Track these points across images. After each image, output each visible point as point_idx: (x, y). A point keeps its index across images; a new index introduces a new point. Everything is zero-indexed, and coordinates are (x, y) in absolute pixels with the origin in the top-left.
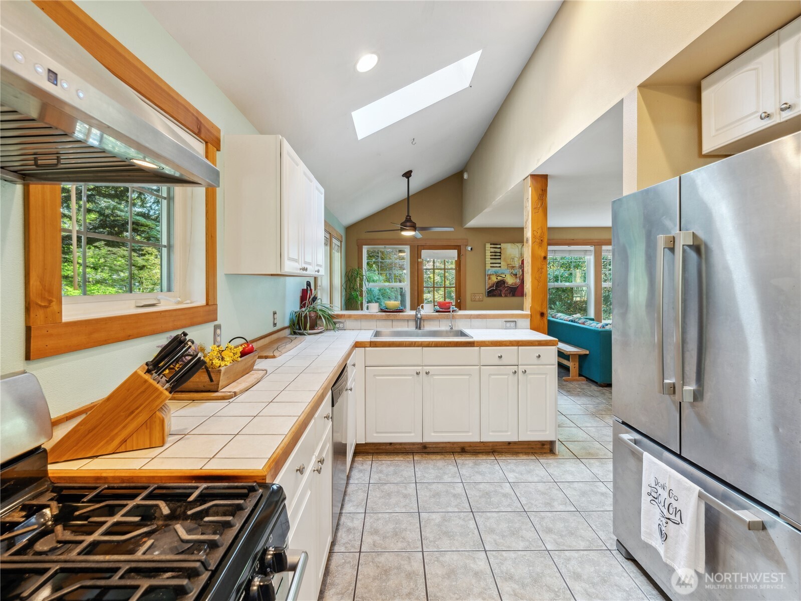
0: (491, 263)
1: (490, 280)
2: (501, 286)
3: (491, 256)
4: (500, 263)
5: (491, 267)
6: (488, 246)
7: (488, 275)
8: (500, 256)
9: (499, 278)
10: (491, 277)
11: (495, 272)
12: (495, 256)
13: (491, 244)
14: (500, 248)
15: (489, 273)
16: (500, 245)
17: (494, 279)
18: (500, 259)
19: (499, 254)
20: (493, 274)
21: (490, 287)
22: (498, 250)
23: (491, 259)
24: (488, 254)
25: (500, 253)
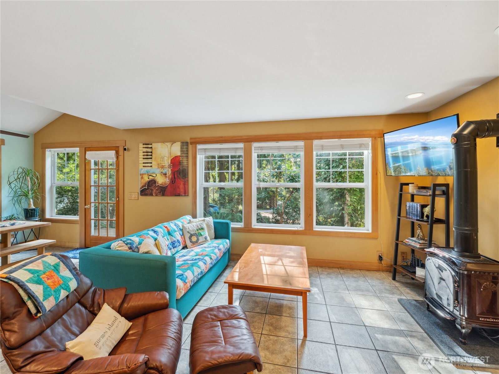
0: (144, 163)
1: (142, 180)
2: (152, 186)
3: (144, 155)
4: (151, 163)
5: (144, 166)
6: (141, 146)
7: (141, 174)
8: (151, 155)
9: (151, 177)
10: (144, 176)
11: (147, 171)
12: (147, 155)
13: (143, 144)
14: (151, 148)
15: (142, 173)
16: (151, 144)
17: (146, 179)
18: (151, 158)
19: (150, 154)
20: (145, 174)
21: (143, 187)
22: (149, 150)
23: (144, 158)
24: (141, 154)
25: (151, 152)
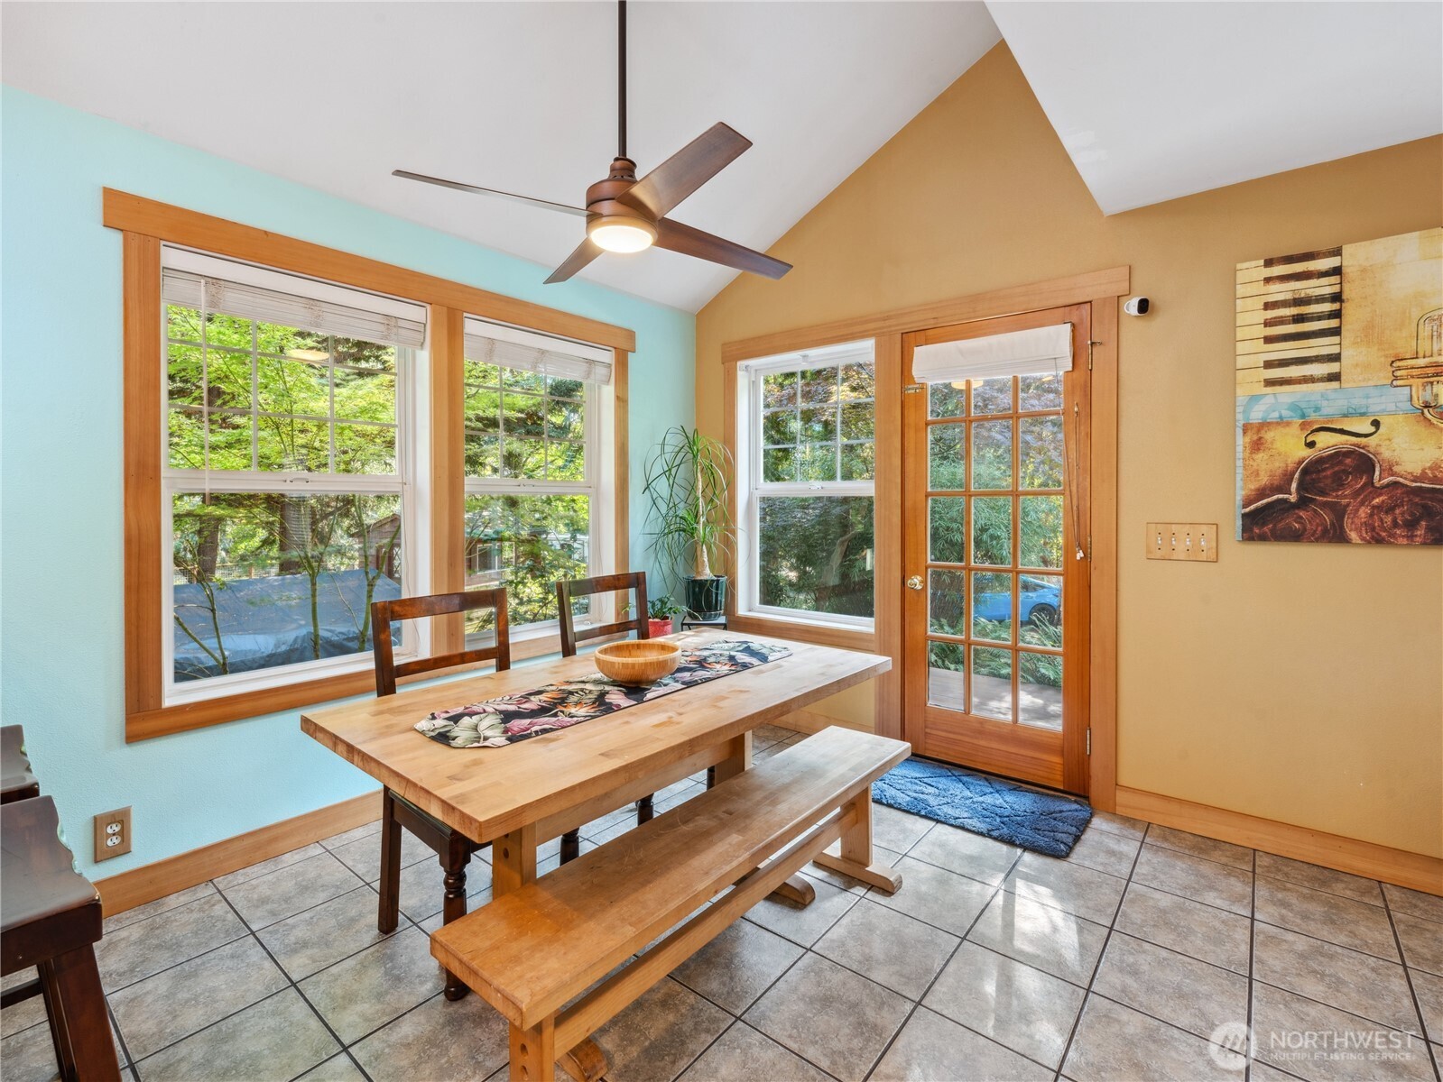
0: (1269, 365)
1: (1260, 456)
2: (1341, 485)
3: (1267, 324)
4: (1336, 358)
5: (1270, 383)
6: (1252, 271)
7: (1246, 428)
8: (1337, 314)
9: (1326, 441)
10: (1268, 435)
11: (1294, 407)
12: (1299, 319)
13: (1269, 263)
14: (1337, 271)
15: (1256, 415)
16: (1337, 252)
17: (1291, 449)
18: (1336, 332)
19: (1327, 307)
20: (1282, 423)
21: (1262, 493)
22: (1325, 287)
23: (1269, 340)
24: (1251, 319)
25: (1337, 297)
